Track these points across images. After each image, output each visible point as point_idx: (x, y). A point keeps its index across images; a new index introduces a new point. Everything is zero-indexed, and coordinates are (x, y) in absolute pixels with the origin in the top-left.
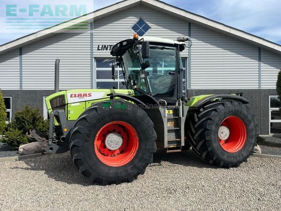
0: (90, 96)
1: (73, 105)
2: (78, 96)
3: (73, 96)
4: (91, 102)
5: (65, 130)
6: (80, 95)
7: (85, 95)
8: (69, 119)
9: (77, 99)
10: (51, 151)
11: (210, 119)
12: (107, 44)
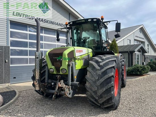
3: (77, 51)
4: (83, 56)
5: (75, 77)
8: (76, 69)
10: (69, 95)
12: (20, 13)
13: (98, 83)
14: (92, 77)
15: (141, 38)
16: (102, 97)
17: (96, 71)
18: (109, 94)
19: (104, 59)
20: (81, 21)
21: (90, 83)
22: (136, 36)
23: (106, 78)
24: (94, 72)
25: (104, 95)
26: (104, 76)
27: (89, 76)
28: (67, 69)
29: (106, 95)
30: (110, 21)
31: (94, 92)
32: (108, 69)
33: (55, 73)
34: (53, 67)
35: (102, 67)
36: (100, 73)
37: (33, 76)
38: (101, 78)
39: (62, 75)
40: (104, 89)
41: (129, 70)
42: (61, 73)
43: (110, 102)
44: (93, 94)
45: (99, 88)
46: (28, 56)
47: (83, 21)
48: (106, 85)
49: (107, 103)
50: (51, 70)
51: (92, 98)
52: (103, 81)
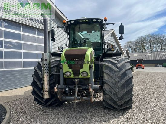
13: (119, 85)
14: (111, 79)
15: (112, 42)
16: (123, 99)
17: (115, 73)
18: (129, 95)
19: (118, 60)
20: (84, 21)
21: (109, 85)
22: (109, 40)
23: (127, 80)
24: (113, 73)
25: (124, 97)
26: (124, 77)
27: (107, 78)
28: (88, 71)
29: (126, 97)
30: (114, 23)
31: (114, 94)
32: (127, 70)
33: (72, 76)
34: (70, 70)
35: (120, 69)
36: (119, 74)
37: (32, 82)
38: (122, 79)
39: (81, 78)
40: (126, 91)
42: (80, 76)
43: (129, 103)
44: (113, 97)
45: (120, 90)
46: (3, 58)
47: (87, 21)
48: (127, 87)
49: (126, 105)
50: (66, 73)
51: (110, 100)
52: (124, 82)
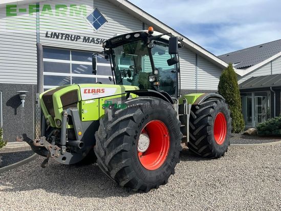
0: (104, 92)
1: (87, 102)
2: (92, 92)
3: (87, 91)
4: (104, 99)
5: (80, 133)
6: (93, 91)
7: (99, 91)
8: (83, 120)
9: (91, 96)
10: (63, 161)
11: (210, 116)
12: (58, 32)
13: (105, 144)
14: (101, 134)
17: (107, 124)
20: (117, 40)
23: (115, 137)
24: (104, 125)
26: (114, 132)
28: (61, 119)
29: (115, 165)
31: (102, 158)
33: (52, 125)
34: (48, 116)
40: (112, 156)
41: (262, 126)
45: (107, 152)
47: (120, 39)
48: (114, 149)
